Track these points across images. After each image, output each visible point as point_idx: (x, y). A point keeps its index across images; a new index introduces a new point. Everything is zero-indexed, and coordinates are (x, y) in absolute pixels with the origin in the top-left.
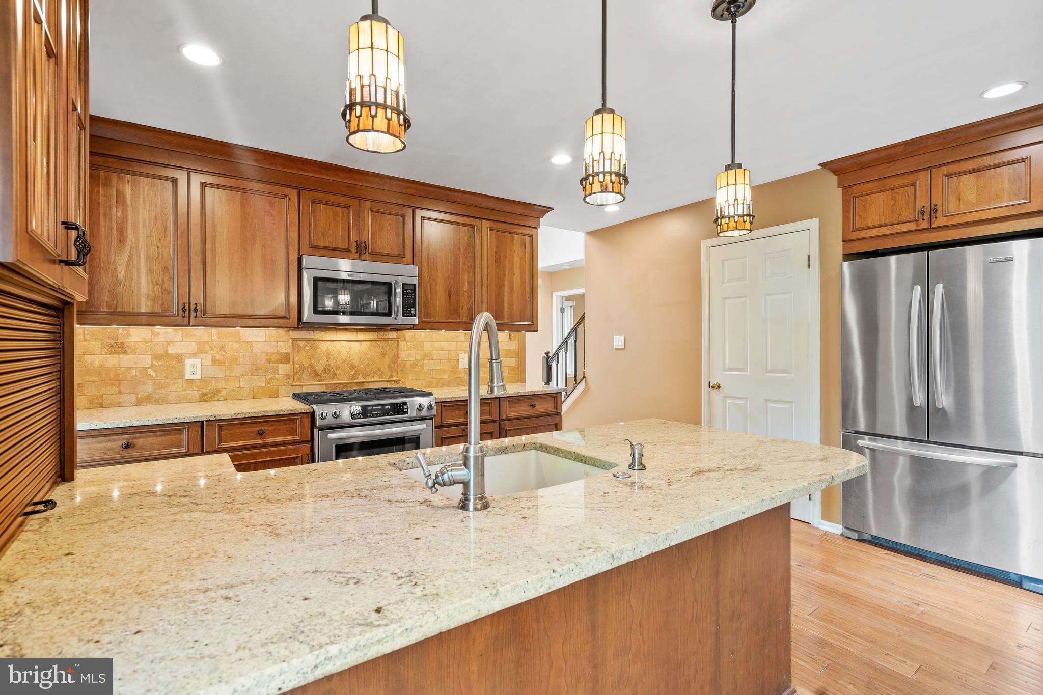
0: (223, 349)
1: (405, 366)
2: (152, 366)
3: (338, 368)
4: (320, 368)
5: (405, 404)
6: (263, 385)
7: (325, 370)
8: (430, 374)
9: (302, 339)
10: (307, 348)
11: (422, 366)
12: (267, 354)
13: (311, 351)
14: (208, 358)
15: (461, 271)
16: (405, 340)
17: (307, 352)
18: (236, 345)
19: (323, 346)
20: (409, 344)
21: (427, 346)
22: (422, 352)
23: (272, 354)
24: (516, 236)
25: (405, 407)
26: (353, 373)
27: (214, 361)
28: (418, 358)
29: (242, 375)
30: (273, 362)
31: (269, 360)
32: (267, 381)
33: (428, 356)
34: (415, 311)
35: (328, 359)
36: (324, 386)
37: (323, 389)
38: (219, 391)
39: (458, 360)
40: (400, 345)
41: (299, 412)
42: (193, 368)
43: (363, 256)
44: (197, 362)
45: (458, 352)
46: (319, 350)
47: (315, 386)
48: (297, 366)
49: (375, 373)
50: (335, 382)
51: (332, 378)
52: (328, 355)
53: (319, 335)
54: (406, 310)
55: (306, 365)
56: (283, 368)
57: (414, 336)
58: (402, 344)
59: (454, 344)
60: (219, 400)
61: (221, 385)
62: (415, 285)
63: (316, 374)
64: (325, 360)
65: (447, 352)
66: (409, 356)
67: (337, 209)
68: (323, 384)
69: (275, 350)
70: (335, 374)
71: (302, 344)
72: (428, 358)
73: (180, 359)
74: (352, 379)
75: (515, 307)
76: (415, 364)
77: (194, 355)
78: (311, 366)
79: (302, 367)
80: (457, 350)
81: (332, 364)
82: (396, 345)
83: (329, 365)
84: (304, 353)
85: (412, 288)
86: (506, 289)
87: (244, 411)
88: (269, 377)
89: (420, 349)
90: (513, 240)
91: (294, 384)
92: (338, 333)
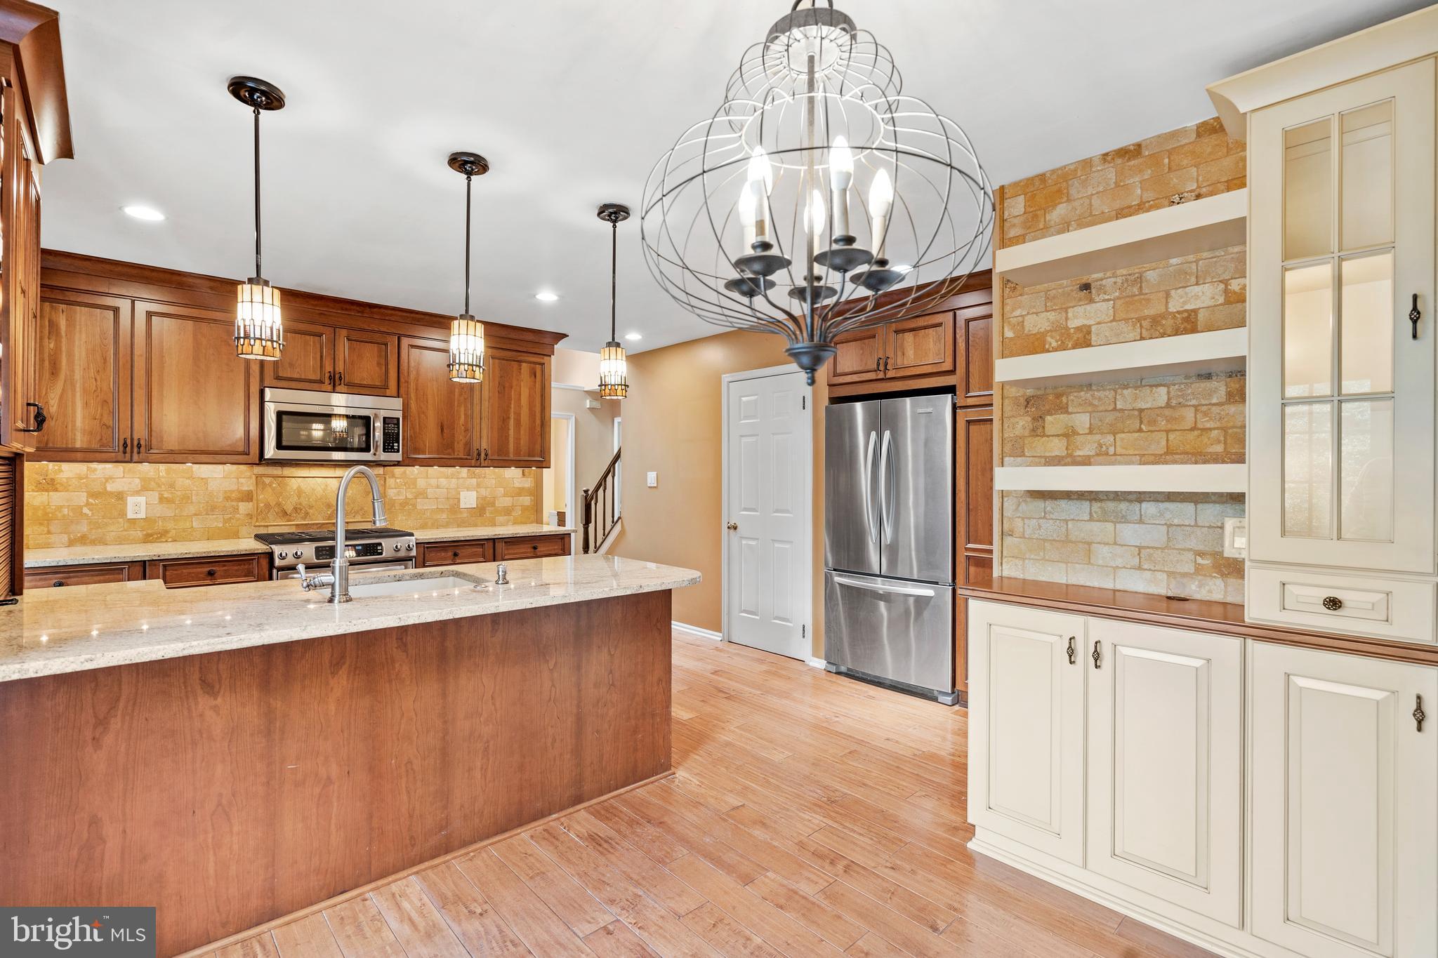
0: (172, 486)
1: (393, 505)
2: (88, 504)
3: (311, 507)
4: (289, 508)
5: (380, 544)
6: (221, 525)
7: (295, 509)
8: (424, 514)
9: (268, 476)
10: (274, 485)
11: (414, 505)
12: (226, 492)
13: (279, 488)
14: (154, 496)
15: (456, 403)
16: (393, 476)
17: (273, 489)
18: (188, 482)
19: (294, 484)
20: (398, 481)
21: (421, 483)
22: (414, 490)
23: (232, 492)
24: (524, 365)
25: (379, 548)
26: (329, 512)
27: (162, 499)
28: (409, 496)
29: (196, 515)
30: (232, 501)
31: (227, 499)
32: (225, 521)
33: (422, 494)
34: (398, 446)
35: (299, 497)
36: (294, 527)
37: (293, 530)
38: (167, 532)
39: (459, 499)
40: (387, 482)
41: (256, 552)
42: (137, 507)
43: (338, 388)
44: (142, 500)
45: (460, 489)
46: (288, 488)
47: (283, 527)
48: (262, 505)
49: (357, 512)
50: (307, 522)
51: (304, 519)
52: (300, 492)
53: (288, 471)
54: (389, 445)
55: (272, 504)
56: (244, 507)
57: (405, 472)
58: (390, 482)
59: (454, 481)
60: (166, 541)
61: (170, 525)
62: (398, 419)
63: (285, 513)
64: (295, 499)
65: (445, 490)
66: (399, 493)
67: (308, 337)
68: (293, 525)
69: (234, 487)
70: (307, 513)
71: (267, 480)
72: (422, 496)
73: (120, 496)
74: (328, 519)
75: (522, 442)
76: (405, 503)
77: (137, 493)
78: (279, 504)
79: (268, 506)
80: (458, 488)
81: (304, 503)
82: (382, 482)
83: (300, 504)
84: (270, 490)
85: (396, 422)
86: (512, 422)
87: (193, 551)
88: (227, 517)
89: (412, 487)
90: (520, 369)
91: (257, 524)
92: (311, 469)
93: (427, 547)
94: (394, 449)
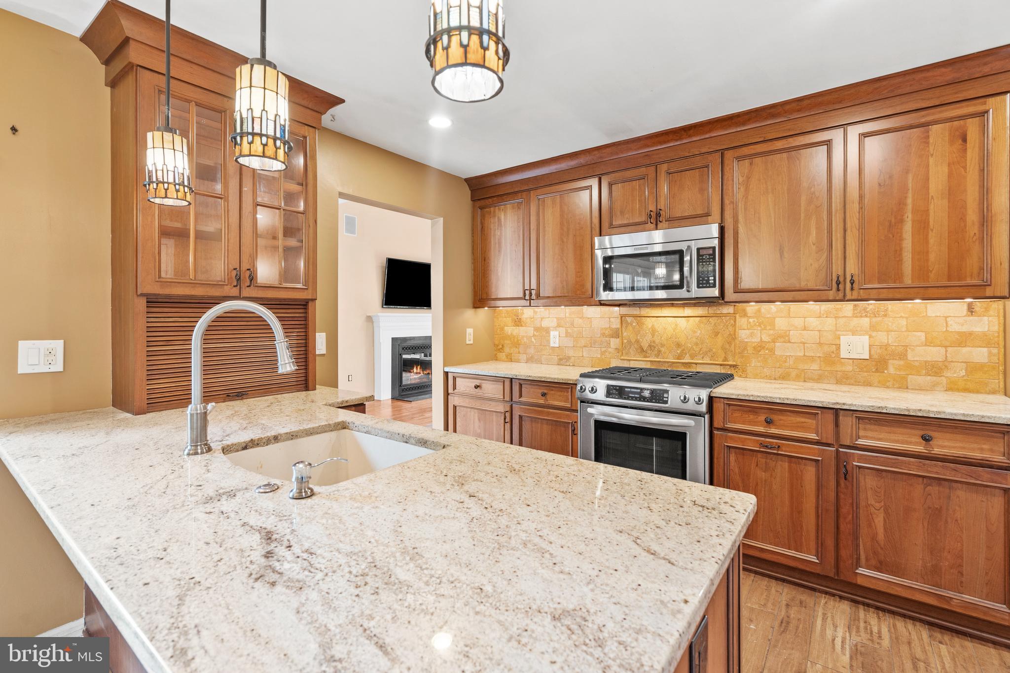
0: (572, 324)
1: (745, 349)
2: (534, 335)
3: (663, 345)
4: (645, 345)
5: (667, 392)
6: (599, 356)
7: (650, 346)
8: (785, 362)
9: (629, 316)
10: (634, 324)
11: (772, 351)
12: (602, 329)
13: (637, 327)
14: (563, 330)
15: (802, 215)
16: (745, 315)
17: (634, 328)
18: (580, 320)
19: (649, 322)
20: (751, 320)
21: (781, 324)
22: (771, 332)
23: (606, 329)
24: (935, 128)
25: (665, 395)
26: (678, 352)
27: (567, 333)
28: (766, 338)
29: (585, 346)
30: (606, 337)
31: (603, 335)
32: (603, 353)
33: (784, 337)
34: (715, 280)
35: (653, 336)
36: (649, 363)
37: (648, 366)
38: (569, 358)
39: (838, 347)
40: (737, 322)
41: (569, 382)
42: (555, 338)
43: (660, 225)
44: (557, 333)
45: (838, 333)
46: (645, 326)
47: (641, 362)
48: (625, 341)
49: (706, 353)
50: (659, 360)
51: (657, 356)
52: (654, 331)
53: (645, 311)
54: (702, 280)
55: (633, 341)
56: (615, 343)
57: (759, 311)
58: (742, 322)
59: (830, 321)
60: (569, 365)
61: (571, 353)
62: (714, 248)
63: (642, 350)
64: (650, 336)
65: (817, 333)
66: (752, 335)
67: (634, 183)
68: (649, 361)
69: (608, 326)
70: (659, 351)
71: (629, 319)
72: (782, 340)
73: (547, 331)
74: (678, 359)
75: (932, 257)
76: (759, 347)
77: (555, 328)
78: (637, 341)
79: (629, 342)
80: (836, 330)
81: (657, 341)
82: (732, 322)
83: (654, 342)
84: (631, 329)
85: (711, 252)
86: (908, 228)
87: (533, 375)
88: (603, 349)
89: (768, 328)
90: (928, 137)
91: (622, 358)
92: (663, 309)
93: (729, 405)
94: (710, 284)
